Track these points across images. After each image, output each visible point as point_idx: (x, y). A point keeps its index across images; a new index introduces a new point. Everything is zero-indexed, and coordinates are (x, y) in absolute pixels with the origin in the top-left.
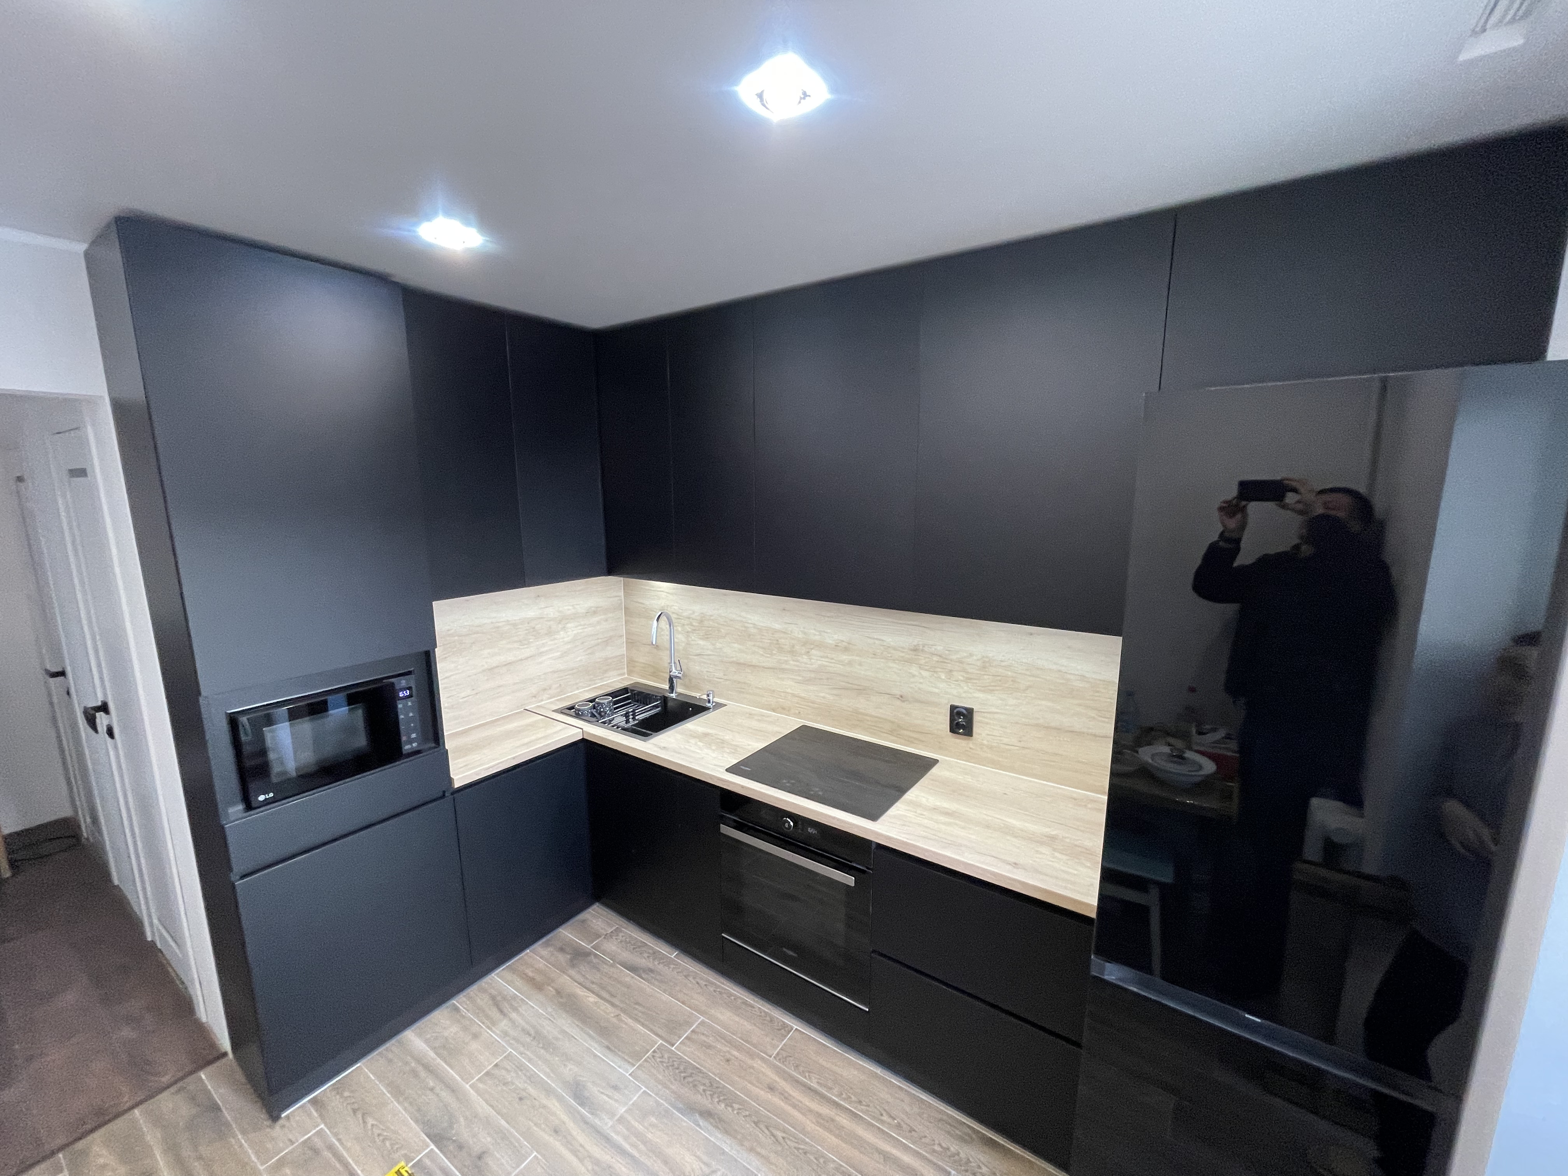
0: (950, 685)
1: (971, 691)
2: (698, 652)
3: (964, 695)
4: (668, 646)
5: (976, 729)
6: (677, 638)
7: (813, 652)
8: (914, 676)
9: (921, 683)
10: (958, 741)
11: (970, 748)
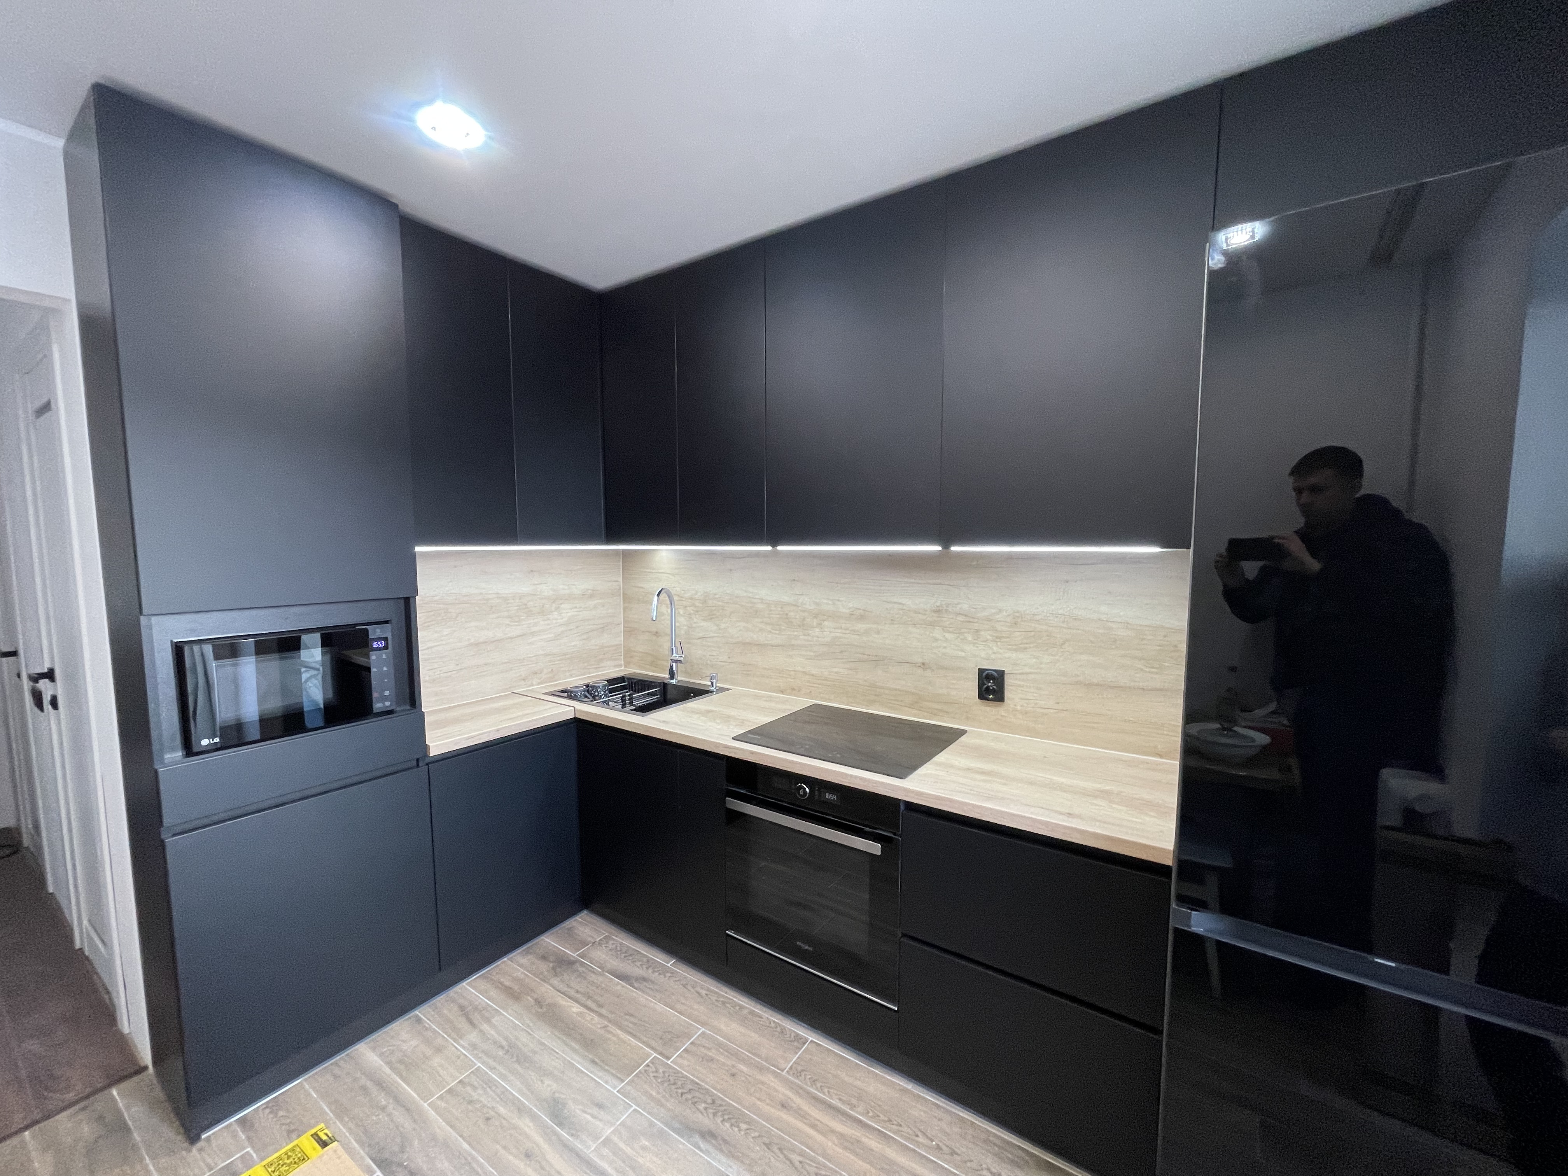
0: (977, 647)
1: (1001, 651)
2: (701, 635)
3: (993, 656)
4: (668, 631)
5: (1007, 694)
6: (678, 622)
7: (826, 623)
8: (936, 640)
9: (945, 647)
10: (988, 709)
11: (1002, 716)
